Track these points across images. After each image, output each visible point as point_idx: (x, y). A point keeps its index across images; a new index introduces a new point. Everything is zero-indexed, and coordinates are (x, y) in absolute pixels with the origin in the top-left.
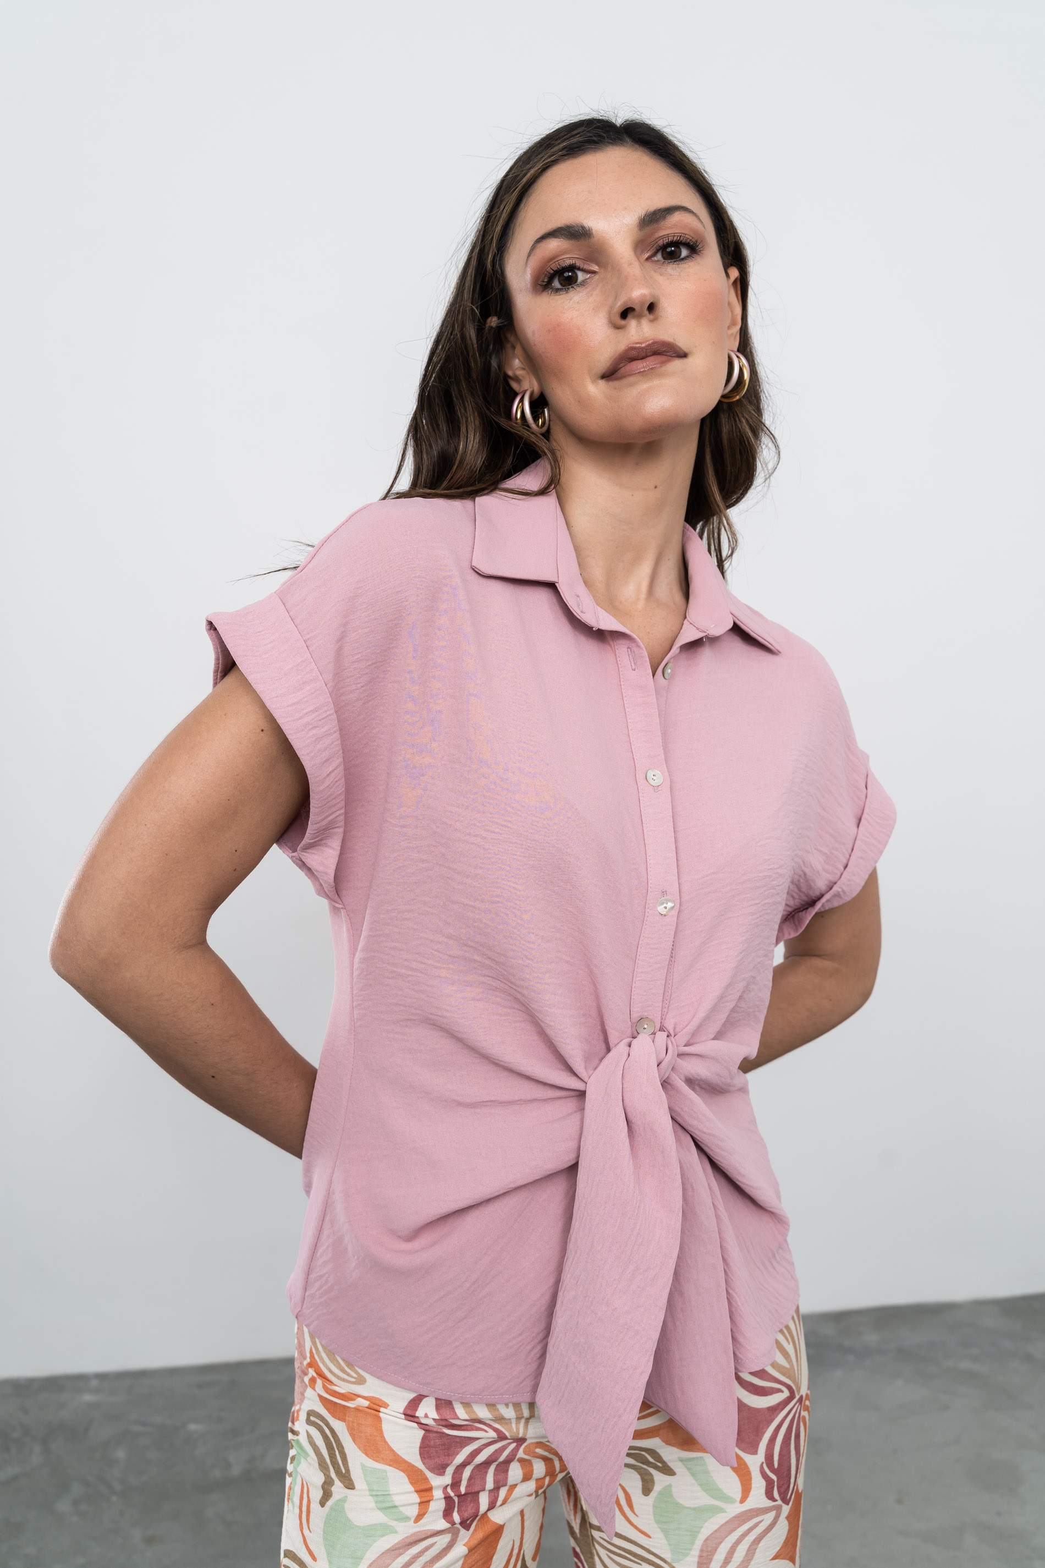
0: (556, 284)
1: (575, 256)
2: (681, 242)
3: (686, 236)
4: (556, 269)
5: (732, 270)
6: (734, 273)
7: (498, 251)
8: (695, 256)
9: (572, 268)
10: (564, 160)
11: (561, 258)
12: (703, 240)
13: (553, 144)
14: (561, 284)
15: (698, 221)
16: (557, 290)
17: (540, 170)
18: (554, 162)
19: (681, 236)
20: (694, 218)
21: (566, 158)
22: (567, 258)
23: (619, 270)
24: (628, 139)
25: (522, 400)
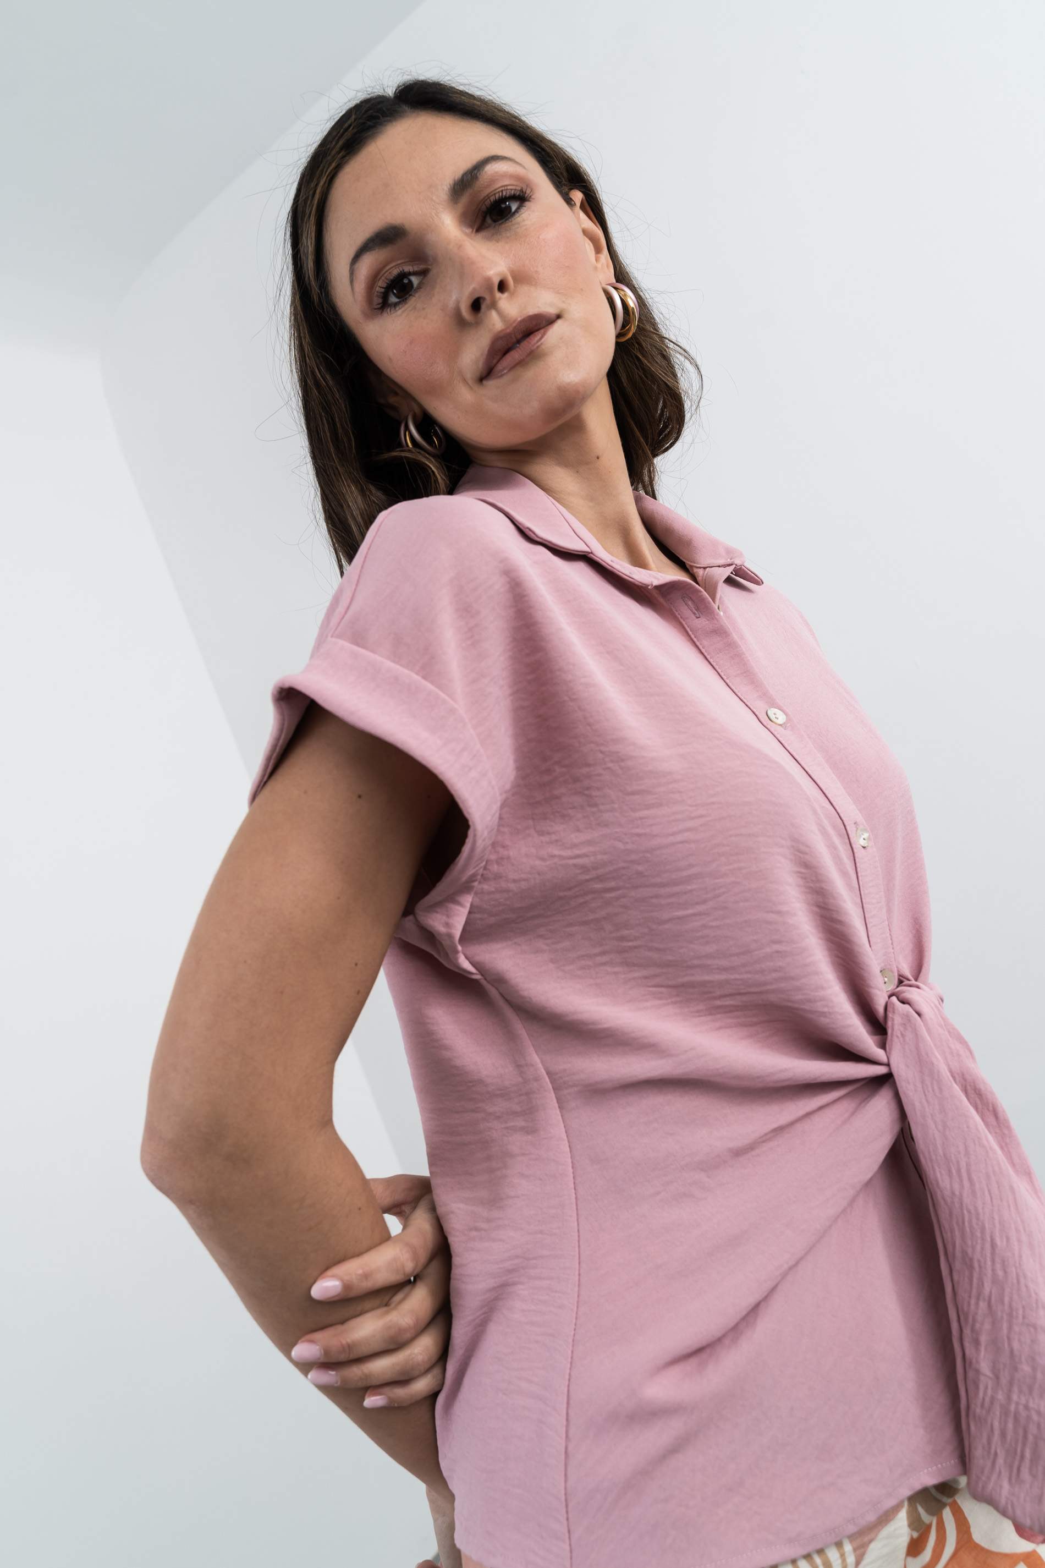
0: (393, 299)
1: (399, 262)
2: (505, 197)
3: (509, 187)
4: (386, 285)
5: (574, 193)
6: (578, 196)
7: (321, 290)
8: (527, 204)
9: (403, 275)
10: (346, 162)
11: (385, 270)
12: (528, 184)
13: (329, 149)
14: (398, 297)
15: (514, 165)
16: (396, 305)
17: (326, 185)
18: (338, 168)
19: (502, 191)
20: (510, 163)
21: (347, 158)
22: (392, 267)
23: (450, 259)
24: (405, 108)
25: (407, 428)
